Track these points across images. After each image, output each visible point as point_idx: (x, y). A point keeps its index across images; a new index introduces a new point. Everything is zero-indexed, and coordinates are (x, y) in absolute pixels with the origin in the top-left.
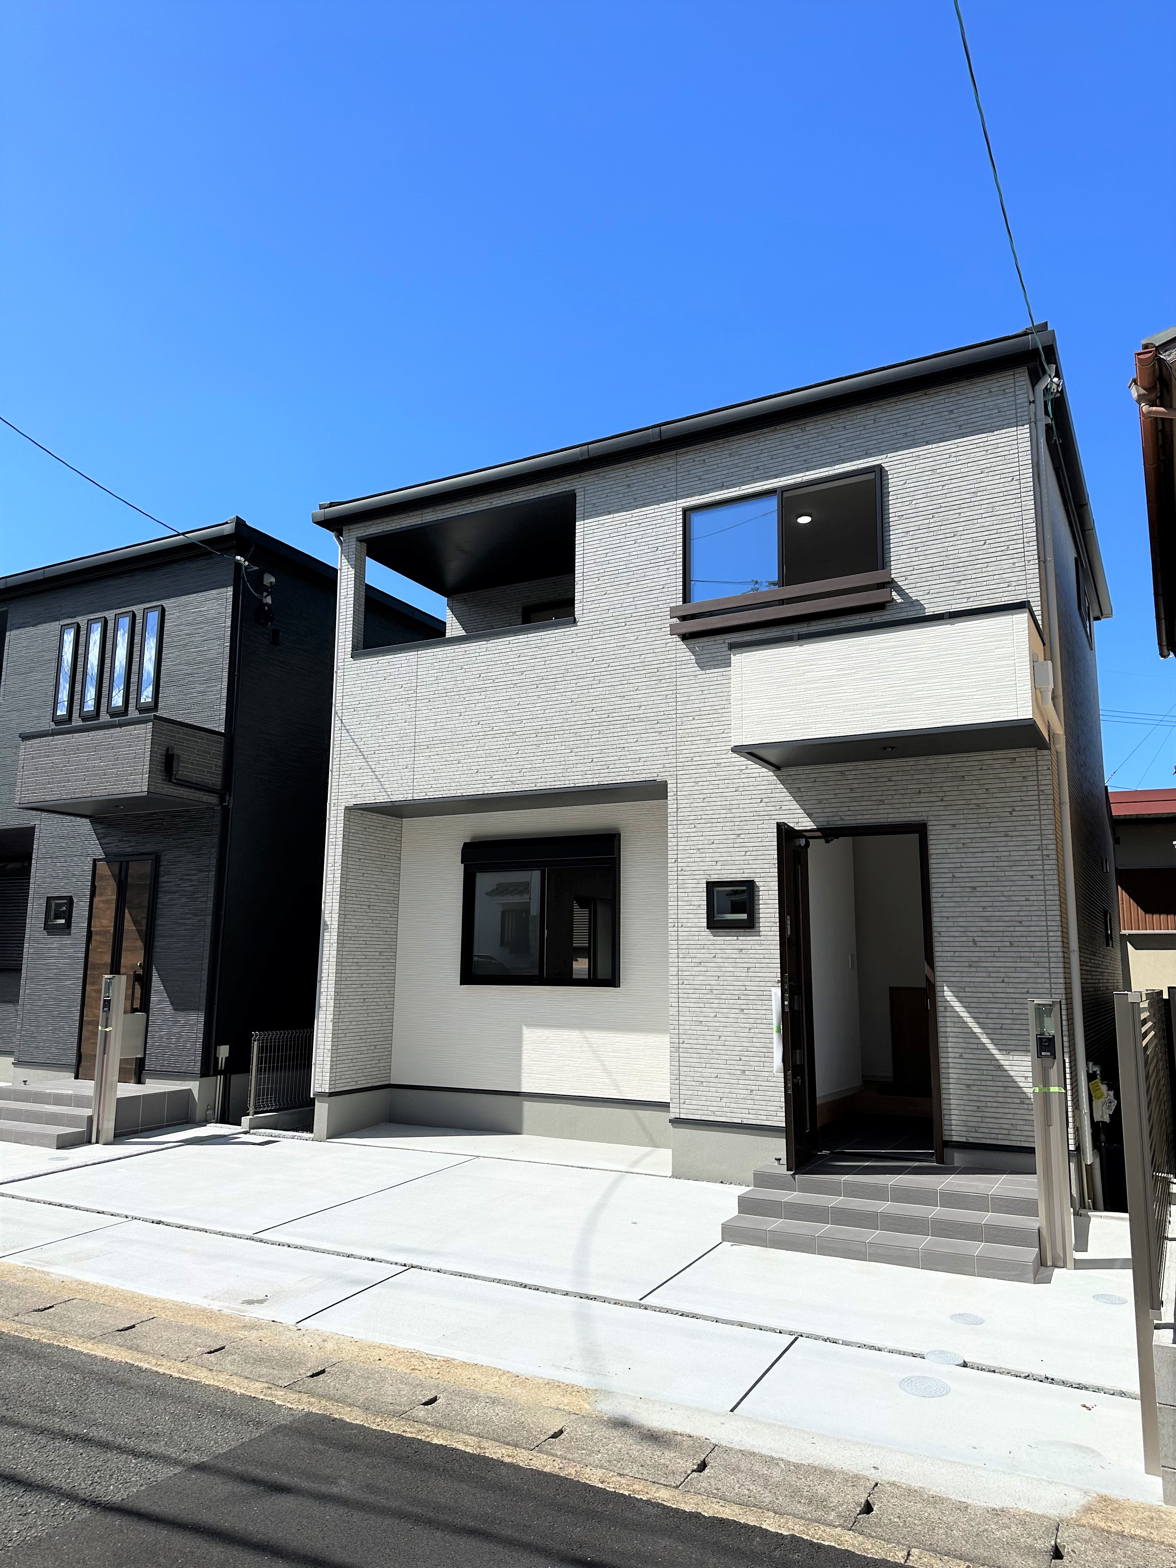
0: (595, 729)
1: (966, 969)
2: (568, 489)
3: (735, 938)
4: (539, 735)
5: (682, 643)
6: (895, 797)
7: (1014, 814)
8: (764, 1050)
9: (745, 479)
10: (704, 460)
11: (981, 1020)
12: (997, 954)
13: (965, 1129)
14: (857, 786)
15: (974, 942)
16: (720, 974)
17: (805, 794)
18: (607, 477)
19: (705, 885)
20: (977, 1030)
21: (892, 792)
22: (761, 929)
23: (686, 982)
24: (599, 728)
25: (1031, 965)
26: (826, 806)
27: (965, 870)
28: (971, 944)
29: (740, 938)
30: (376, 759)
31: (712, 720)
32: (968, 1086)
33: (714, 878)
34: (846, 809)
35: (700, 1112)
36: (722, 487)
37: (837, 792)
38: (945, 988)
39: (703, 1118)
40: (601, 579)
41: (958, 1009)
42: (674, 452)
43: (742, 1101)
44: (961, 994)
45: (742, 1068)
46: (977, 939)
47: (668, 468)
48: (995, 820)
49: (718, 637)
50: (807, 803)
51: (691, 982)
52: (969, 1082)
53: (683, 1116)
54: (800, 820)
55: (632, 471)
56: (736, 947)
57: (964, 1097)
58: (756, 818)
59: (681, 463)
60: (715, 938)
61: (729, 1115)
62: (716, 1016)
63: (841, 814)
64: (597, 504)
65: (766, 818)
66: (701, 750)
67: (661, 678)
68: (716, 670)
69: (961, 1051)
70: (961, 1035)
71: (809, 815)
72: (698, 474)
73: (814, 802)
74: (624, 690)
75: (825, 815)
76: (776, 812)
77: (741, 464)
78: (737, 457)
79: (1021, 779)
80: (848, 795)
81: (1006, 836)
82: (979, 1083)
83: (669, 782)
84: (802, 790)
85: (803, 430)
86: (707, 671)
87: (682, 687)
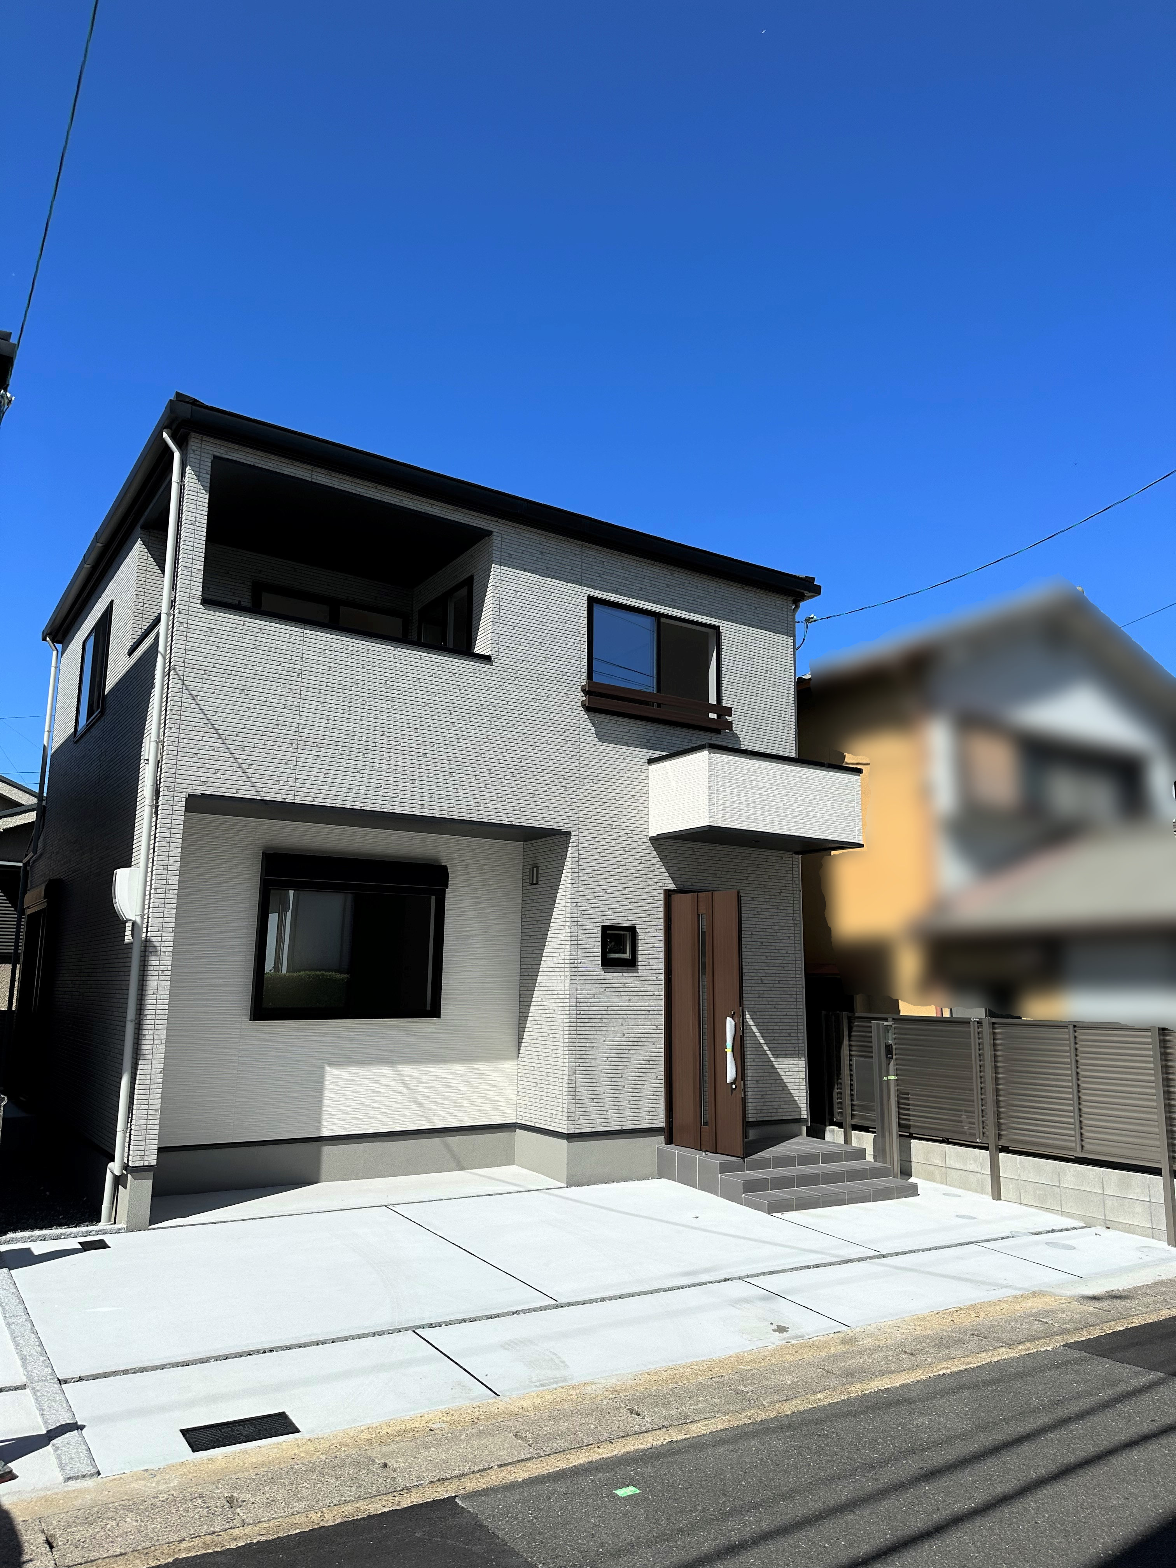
0: (509, 770)
1: (757, 999)
2: (485, 528)
3: (621, 974)
4: (452, 763)
5: (584, 713)
6: (723, 873)
7: (782, 894)
8: (639, 1067)
9: (633, 594)
10: (603, 562)
11: (764, 1035)
12: (773, 989)
13: (755, 1112)
14: (701, 861)
15: (762, 980)
16: (608, 1005)
17: (670, 861)
18: (522, 534)
19: (600, 928)
20: (762, 1042)
21: (721, 869)
22: (639, 967)
23: (582, 1012)
24: (513, 771)
25: (788, 996)
26: (683, 873)
27: (758, 930)
28: (760, 981)
29: (625, 974)
31: (607, 787)
32: (757, 1081)
33: (608, 922)
34: (694, 877)
35: (591, 1125)
36: (616, 592)
37: (690, 863)
38: (747, 1013)
39: (593, 1130)
40: (516, 628)
41: (753, 1027)
42: (581, 543)
43: (622, 1111)
44: (755, 1017)
45: (623, 1083)
46: (763, 978)
47: (575, 554)
48: (773, 897)
49: (612, 718)
50: (671, 868)
51: (587, 1012)
52: (758, 1078)
53: (577, 1131)
54: (666, 881)
55: (545, 540)
56: (621, 982)
57: (756, 1089)
58: (637, 875)
59: (585, 555)
60: (606, 974)
61: (612, 1124)
62: (605, 1041)
63: (691, 880)
64: (513, 556)
65: (644, 876)
66: (598, 811)
67: (567, 738)
68: (611, 745)
69: (754, 1056)
70: (754, 1046)
71: (673, 879)
72: (599, 572)
73: (675, 868)
74: (535, 740)
75: (682, 880)
76: (651, 873)
77: (631, 580)
78: (627, 572)
79: (784, 872)
80: (696, 867)
81: (778, 909)
82: (762, 1078)
83: (573, 833)
84: (668, 857)
85: (672, 575)
86: (604, 744)
87: (585, 752)
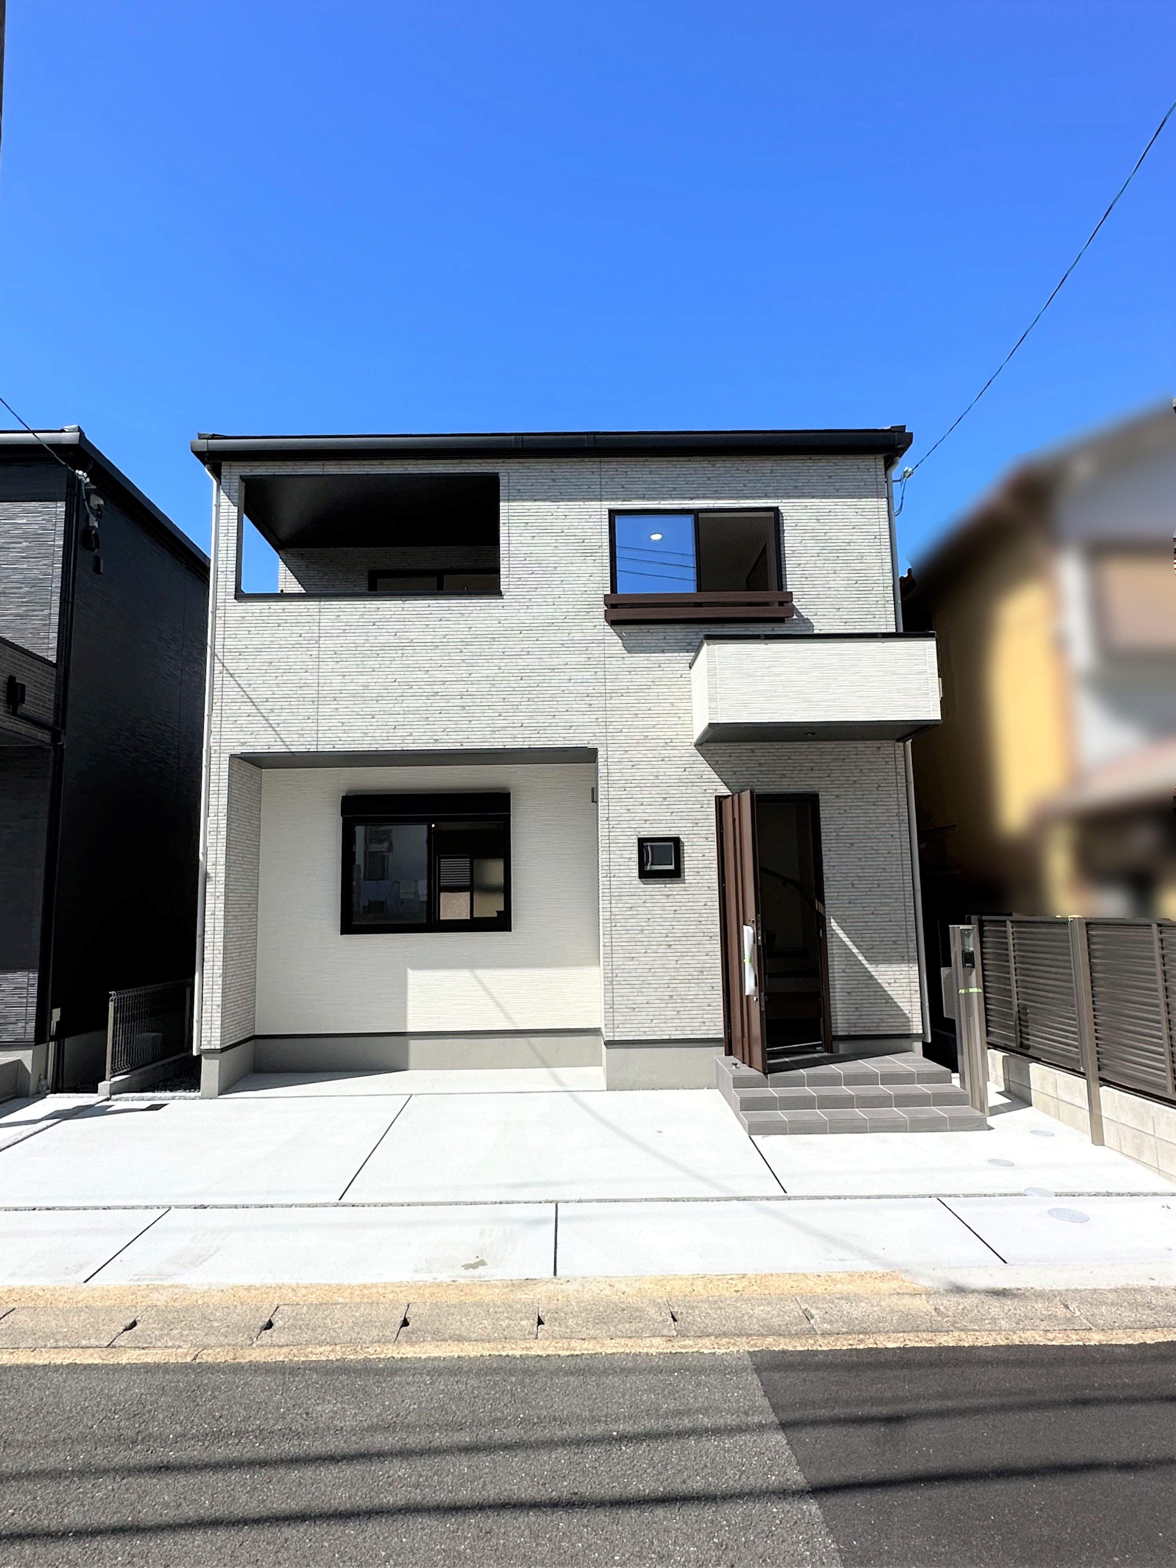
0: (525, 696)
1: (847, 905)
2: (491, 471)
3: (663, 886)
4: (464, 697)
5: (609, 627)
6: (794, 772)
7: (880, 789)
8: (690, 977)
9: (664, 496)
10: (626, 472)
11: (858, 943)
12: (869, 893)
13: (847, 1025)
14: (763, 762)
15: (853, 884)
16: (649, 916)
17: (722, 766)
18: (531, 468)
19: (636, 841)
20: (855, 951)
21: (792, 768)
22: (686, 878)
23: (618, 924)
24: (529, 696)
25: (892, 901)
26: (740, 777)
27: (845, 830)
28: (850, 886)
29: (668, 886)
30: (270, 707)
31: (640, 698)
32: (849, 993)
33: (645, 834)
34: (756, 780)
35: (633, 1034)
36: (643, 498)
37: (748, 765)
38: (832, 920)
39: (636, 1038)
40: (528, 559)
41: (841, 936)
42: (598, 459)
43: (670, 1021)
44: (844, 924)
45: (670, 994)
46: (855, 882)
47: (593, 472)
48: (867, 793)
49: (643, 627)
50: (723, 773)
51: (623, 924)
52: (849, 990)
53: (616, 1039)
54: (718, 787)
55: (557, 467)
56: (663, 893)
57: (847, 1002)
58: (680, 784)
59: (604, 470)
60: (645, 886)
61: (659, 1033)
62: (646, 952)
63: (751, 784)
64: (522, 491)
65: (690, 784)
66: (629, 723)
67: (590, 656)
68: (642, 655)
69: (844, 967)
70: (844, 955)
71: (726, 784)
72: (622, 483)
73: (730, 773)
74: (553, 663)
75: (739, 784)
76: (698, 780)
77: (661, 483)
78: (656, 476)
79: (884, 763)
80: (757, 769)
81: (874, 805)
82: (856, 990)
83: (599, 749)
84: (719, 762)
85: (713, 465)
86: (634, 655)
87: (611, 666)
